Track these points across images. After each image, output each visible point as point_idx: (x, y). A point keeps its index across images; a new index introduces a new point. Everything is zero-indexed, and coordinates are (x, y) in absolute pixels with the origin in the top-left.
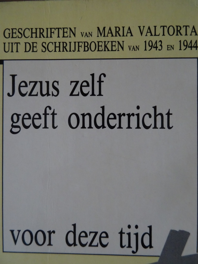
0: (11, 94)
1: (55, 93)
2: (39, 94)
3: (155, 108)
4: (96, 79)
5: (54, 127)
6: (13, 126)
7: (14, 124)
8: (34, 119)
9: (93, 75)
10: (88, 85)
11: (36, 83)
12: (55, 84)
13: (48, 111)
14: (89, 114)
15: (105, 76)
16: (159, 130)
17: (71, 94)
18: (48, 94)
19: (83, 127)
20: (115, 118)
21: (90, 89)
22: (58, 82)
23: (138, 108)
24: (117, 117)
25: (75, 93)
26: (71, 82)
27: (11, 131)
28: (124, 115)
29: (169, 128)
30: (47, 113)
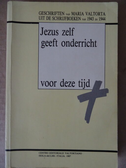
0: (42, 34)
1: (57, 34)
2: (51, 35)
3: (91, 40)
4: (71, 30)
5: (57, 46)
6: (42, 45)
7: (43, 45)
8: (49, 43)
9: (70, 28)
10: (68, 32)
11: (50, 30)
12: (57, 31)
13: (55, 40)
14: (69, 42)
15: (74, 29)
16: (92, 48)
17: (63, 35)
18: (54, 35)
19: (67, 46)
20: (77, 43)
21: (69, 33)
22: (58, 31)
23: (85, 40)
24: (78, 43)
25: (64, 34)
26: (63, 31)
27: (42, 47)
28: (81, 42)
29: (96, 46)
30: (54, 41)
